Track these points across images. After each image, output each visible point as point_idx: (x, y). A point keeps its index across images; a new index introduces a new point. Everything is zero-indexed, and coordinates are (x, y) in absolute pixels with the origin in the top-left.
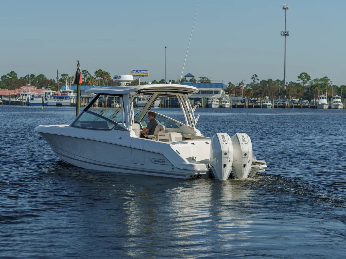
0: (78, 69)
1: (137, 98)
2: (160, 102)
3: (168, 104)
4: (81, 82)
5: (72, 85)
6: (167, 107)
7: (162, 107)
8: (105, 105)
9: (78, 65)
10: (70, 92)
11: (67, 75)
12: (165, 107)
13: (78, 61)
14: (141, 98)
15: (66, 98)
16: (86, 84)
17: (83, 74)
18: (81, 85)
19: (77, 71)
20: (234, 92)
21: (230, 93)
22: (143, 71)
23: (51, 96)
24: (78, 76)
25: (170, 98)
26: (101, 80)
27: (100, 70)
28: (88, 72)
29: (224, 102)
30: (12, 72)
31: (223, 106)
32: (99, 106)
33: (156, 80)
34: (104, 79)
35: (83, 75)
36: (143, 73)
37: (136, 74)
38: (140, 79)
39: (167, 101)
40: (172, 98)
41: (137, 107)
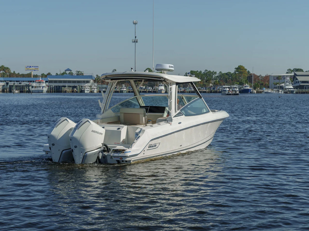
1: (30, 86)
2: (47, 89)
3: (53, 90)
6: (52, 92)
7: (49, 92)
8: (7, 91)
12: (51, 92)
14: (33, 86)
20: (100, 82)
21: (98, 82)
22: (34, 66)
25: (54, 86)
26: (3, 73)
27: (3, 66)
29: (93, 89)
31: (92, 91)
32: (2, 92)
33: (44, 73)
34: (5, 72)
36: (35, 68)
37: (29, 69)
38: (32, 72)
39: (52, 88)
40: (56, 86)
41: (30, 92)
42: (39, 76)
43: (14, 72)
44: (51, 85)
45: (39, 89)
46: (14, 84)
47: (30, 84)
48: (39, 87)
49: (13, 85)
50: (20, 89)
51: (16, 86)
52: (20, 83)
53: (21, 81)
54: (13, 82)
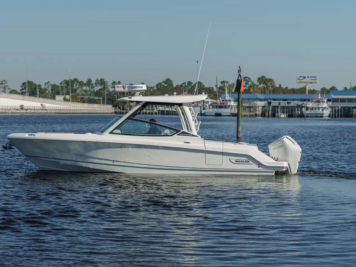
0: (240, 75)
1: (304, 108)
2: (330, 112)
3: (339, 114)
4: (242, 89)
5: (232, 93)
6: (338, 117)
7: (332, 117)
8: (268, 115)
9: (239, 71)
10: (230, 101)
11: (227, 82)
12: (335, 117)
13: (239, 67)
14: (308, 107)
15: (225, 107)
16: (247, 91)
17: (244, 80)
18: (243, 93)
19: (238, 78)
22: (311, 77)
23: (209, 106)
24: (239, 83)
25: (341, 107)
26: (264, 87)
27: (263, 77)
28: (250, 79)
30: (168, 80)
32: (262, 116)
33: (326, 88)
34: (267, 86)
35: (245, 82)
36: (311, 79)
37: (303, 81)
38: (307, 86)
39: (338, 110)
40: (344, 108)
41: (304, 116)
42: (318, 91)
43: (280, 85)
44: (335, 106)
45: (317, 111)
46: (280, 104)
47: (303, 104)
48: (317, 109)
49: (278, 105)
50: (289, 112)
51: (283, 107)
52: (288, 103)
53: (291, 100)
54: (278, 102)
